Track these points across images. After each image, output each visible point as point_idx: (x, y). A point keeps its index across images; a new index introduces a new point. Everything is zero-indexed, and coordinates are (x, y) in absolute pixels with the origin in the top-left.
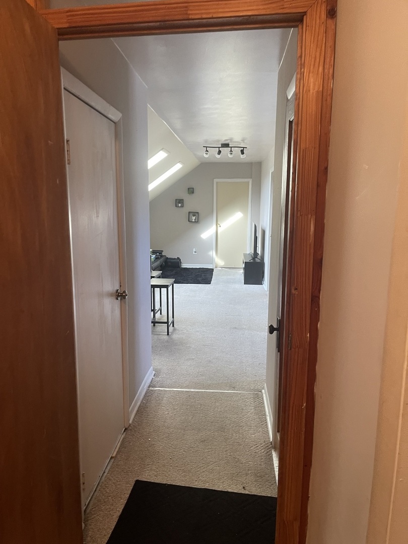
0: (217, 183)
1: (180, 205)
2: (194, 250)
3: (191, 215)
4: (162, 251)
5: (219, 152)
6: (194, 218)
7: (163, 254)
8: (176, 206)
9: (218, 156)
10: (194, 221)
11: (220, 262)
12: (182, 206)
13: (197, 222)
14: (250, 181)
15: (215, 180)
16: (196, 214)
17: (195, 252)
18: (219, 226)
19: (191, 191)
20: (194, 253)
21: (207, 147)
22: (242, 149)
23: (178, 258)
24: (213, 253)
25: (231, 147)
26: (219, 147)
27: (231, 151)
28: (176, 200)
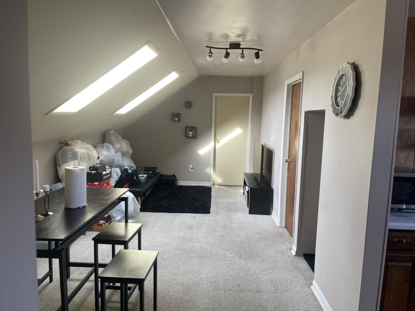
0: (216, 97)
1: (176, 119)
2: (191, 166)
3: (188, 130)
4: (156, 168)
5: (227, 55)
6: (191, 133)
7: (157, 171)
8: (172, 120)
9: (225, 60)
10: (191, 136)
11: (218, 180)
12: (179, 120)
13: (195, 137)
14: (251, 96)
15: (214, 95)
16: (193, 129)
17: (192, 169)
18: (217, 142)
19: (189, 105)
20: (190, 170)
21: (210, 47)
22: (257, 51)
23: (174, 175)
24: (210, 170)
25: (243, 49)
26: (227, 49)
27: (243, 53)
28: (172, 114)
